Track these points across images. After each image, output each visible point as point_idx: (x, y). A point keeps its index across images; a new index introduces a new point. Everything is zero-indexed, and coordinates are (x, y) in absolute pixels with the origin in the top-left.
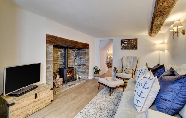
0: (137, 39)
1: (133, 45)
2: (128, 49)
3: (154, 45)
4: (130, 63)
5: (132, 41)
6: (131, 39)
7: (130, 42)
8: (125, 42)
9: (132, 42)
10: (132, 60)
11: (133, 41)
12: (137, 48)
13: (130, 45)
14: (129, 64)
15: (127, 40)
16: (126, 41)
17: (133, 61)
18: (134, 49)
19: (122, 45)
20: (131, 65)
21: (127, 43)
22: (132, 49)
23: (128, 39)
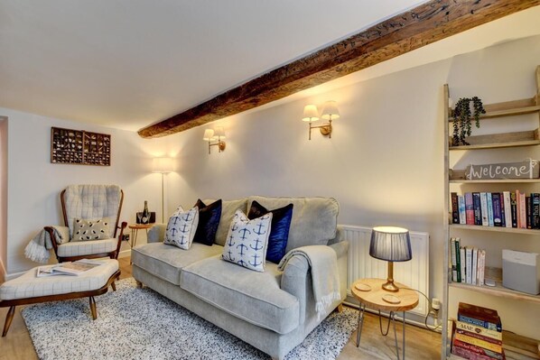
0: (109, 136)
1: (97, 151)
2: (78, 162)
3: (152, 159)
4: (96, 205)
5: (94, 140)
6: (90, 134)
7: (88, 142)
8: (67, 137)
9: (94, 143)
10: (103, 198)
11: (96, 141)
12: (107, 162)
13: (86, 151)
14: (91, 209)
15: (74, 132)
16: (71, 134)
17: (108, 200)
18: (98, 163)
19: (55, 146)
20: (101, 213)
21: (77, 143)
22: (94, 163)
23: (81, 133)
